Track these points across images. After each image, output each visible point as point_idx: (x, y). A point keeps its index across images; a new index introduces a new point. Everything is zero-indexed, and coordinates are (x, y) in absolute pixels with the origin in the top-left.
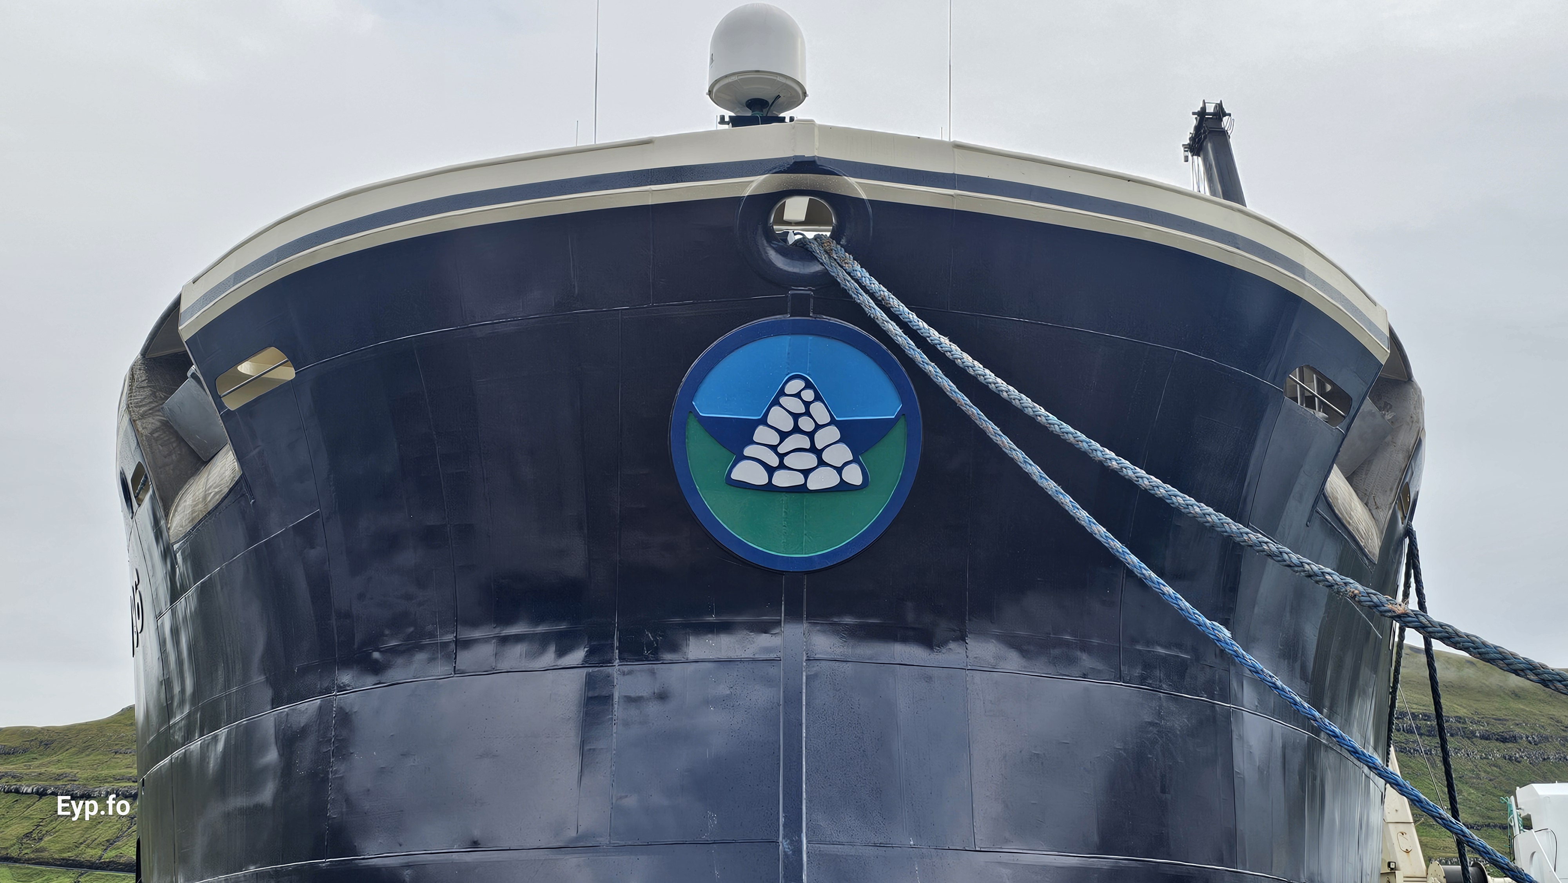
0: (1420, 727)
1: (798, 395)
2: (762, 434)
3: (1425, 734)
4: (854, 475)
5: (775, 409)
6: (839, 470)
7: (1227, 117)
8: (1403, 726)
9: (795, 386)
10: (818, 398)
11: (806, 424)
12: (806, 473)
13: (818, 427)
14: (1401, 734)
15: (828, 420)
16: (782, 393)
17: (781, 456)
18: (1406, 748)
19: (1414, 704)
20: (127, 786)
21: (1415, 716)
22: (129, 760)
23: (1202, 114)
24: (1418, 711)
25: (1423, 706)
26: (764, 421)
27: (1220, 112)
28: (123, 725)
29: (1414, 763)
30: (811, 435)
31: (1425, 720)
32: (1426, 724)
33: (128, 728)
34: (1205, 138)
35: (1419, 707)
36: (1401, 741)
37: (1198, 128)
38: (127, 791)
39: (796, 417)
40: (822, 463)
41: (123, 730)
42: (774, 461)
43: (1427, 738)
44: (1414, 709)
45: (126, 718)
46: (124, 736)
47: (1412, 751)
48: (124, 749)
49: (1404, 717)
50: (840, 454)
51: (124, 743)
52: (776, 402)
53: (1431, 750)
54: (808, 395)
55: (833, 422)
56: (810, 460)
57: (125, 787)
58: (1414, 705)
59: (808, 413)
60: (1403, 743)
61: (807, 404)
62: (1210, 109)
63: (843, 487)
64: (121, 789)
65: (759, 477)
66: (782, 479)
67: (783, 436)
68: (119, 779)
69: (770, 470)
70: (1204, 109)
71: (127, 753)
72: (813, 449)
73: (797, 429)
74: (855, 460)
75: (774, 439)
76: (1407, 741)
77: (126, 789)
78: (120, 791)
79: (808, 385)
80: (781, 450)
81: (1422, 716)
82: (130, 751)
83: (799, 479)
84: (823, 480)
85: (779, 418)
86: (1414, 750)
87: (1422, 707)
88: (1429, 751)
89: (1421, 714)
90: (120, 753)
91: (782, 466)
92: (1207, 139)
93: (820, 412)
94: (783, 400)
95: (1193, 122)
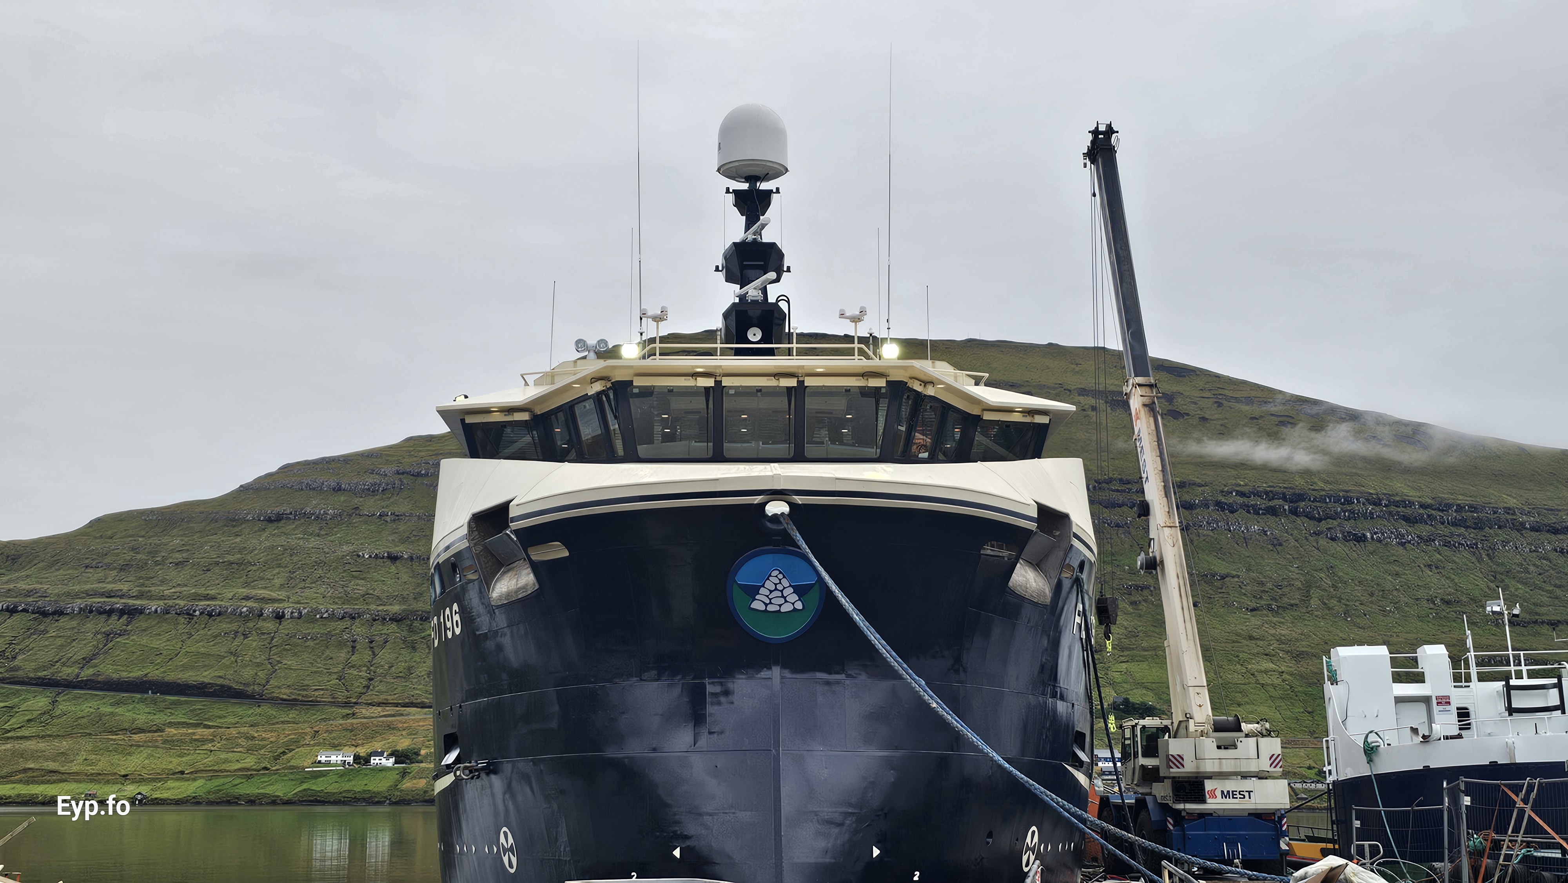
0: (1466, 519)
1: (776, 576)
2: (762, 591)
3: (1471, 527)
4: (799, 605)
5: (768, 581)
6: (793, 604)
7: (1116, 134)
8: (1448, 519)
9: (775, 573)
10: (784, 577)
11: (780, 587)
12: (780, 606)
13: (784, 588)
14: (1446, 528)
15: (789, 585)
16: (770, 575)
17: (770, 599)
18: (1450, 542)
19: (1460, 494)
20: (101, 602)
21: (1461, 507)
22: (100, 574)
23: (1095, 132)
24: (1464, 502)
25: (1470, 496)
26: (763, 586)
27: (1110, 131)
28: (92, 538)
29: (1458, 557)
30: (782, 591)
31: (1472, 512)
32: (1473, 516)
33: (98, 541)
34: (1097, 153)
35: (1466, 498)
36: (1446, 534)
37: (1093, 142)
38: (101, 607)
39: (776, 585)
40: (786, 601)
41: (92, 543)
42: (768, 601)
43: (1473, 531)
44: (1460, 500)
45: (95, 530)
46: (93, 550)
47: (1457, 545)
48: (94, 563)
49: (1449, 509)
50: (795, 597)
51: (95, 557)
52: (768, 579)
53: (1477, 543)
54: (781, 576)
55: (791, 586)
56: (782, 601)
57: (98, 603)
58: (1460, 496)
59: (780, 583)
60: (1448, 537)
61: (780, 580)
62: (1102, 128)
63: (795, 610)
64: (94, 605)
65: (762, 607)
66: (771, 608)
67: (771, 592)
68: (91, 595)
69: (766, 605)
70: (1097, 128)
71: (98, 567)
72: (783, 596)
73: (776, 589)
74: (799, 600)
75: (767, 593)
76: (1452, 535)
77: (100, 605)
78: (94, 607)
79: (780, 572)
80: (770, 597)
81: (1468, 508)
82: (100, 565)
83: (777, 608)
84: (787, 608)
85: (769, 585)
86: (1459, 544)
87: (1468, 499)
88: (1475, 545)
89: (1467, 505)
90: (92, 567)
91: (771, 603)
92: (1099, 154)
93: (785, 583)
94: (770, 578)
95: (1090, 137)
